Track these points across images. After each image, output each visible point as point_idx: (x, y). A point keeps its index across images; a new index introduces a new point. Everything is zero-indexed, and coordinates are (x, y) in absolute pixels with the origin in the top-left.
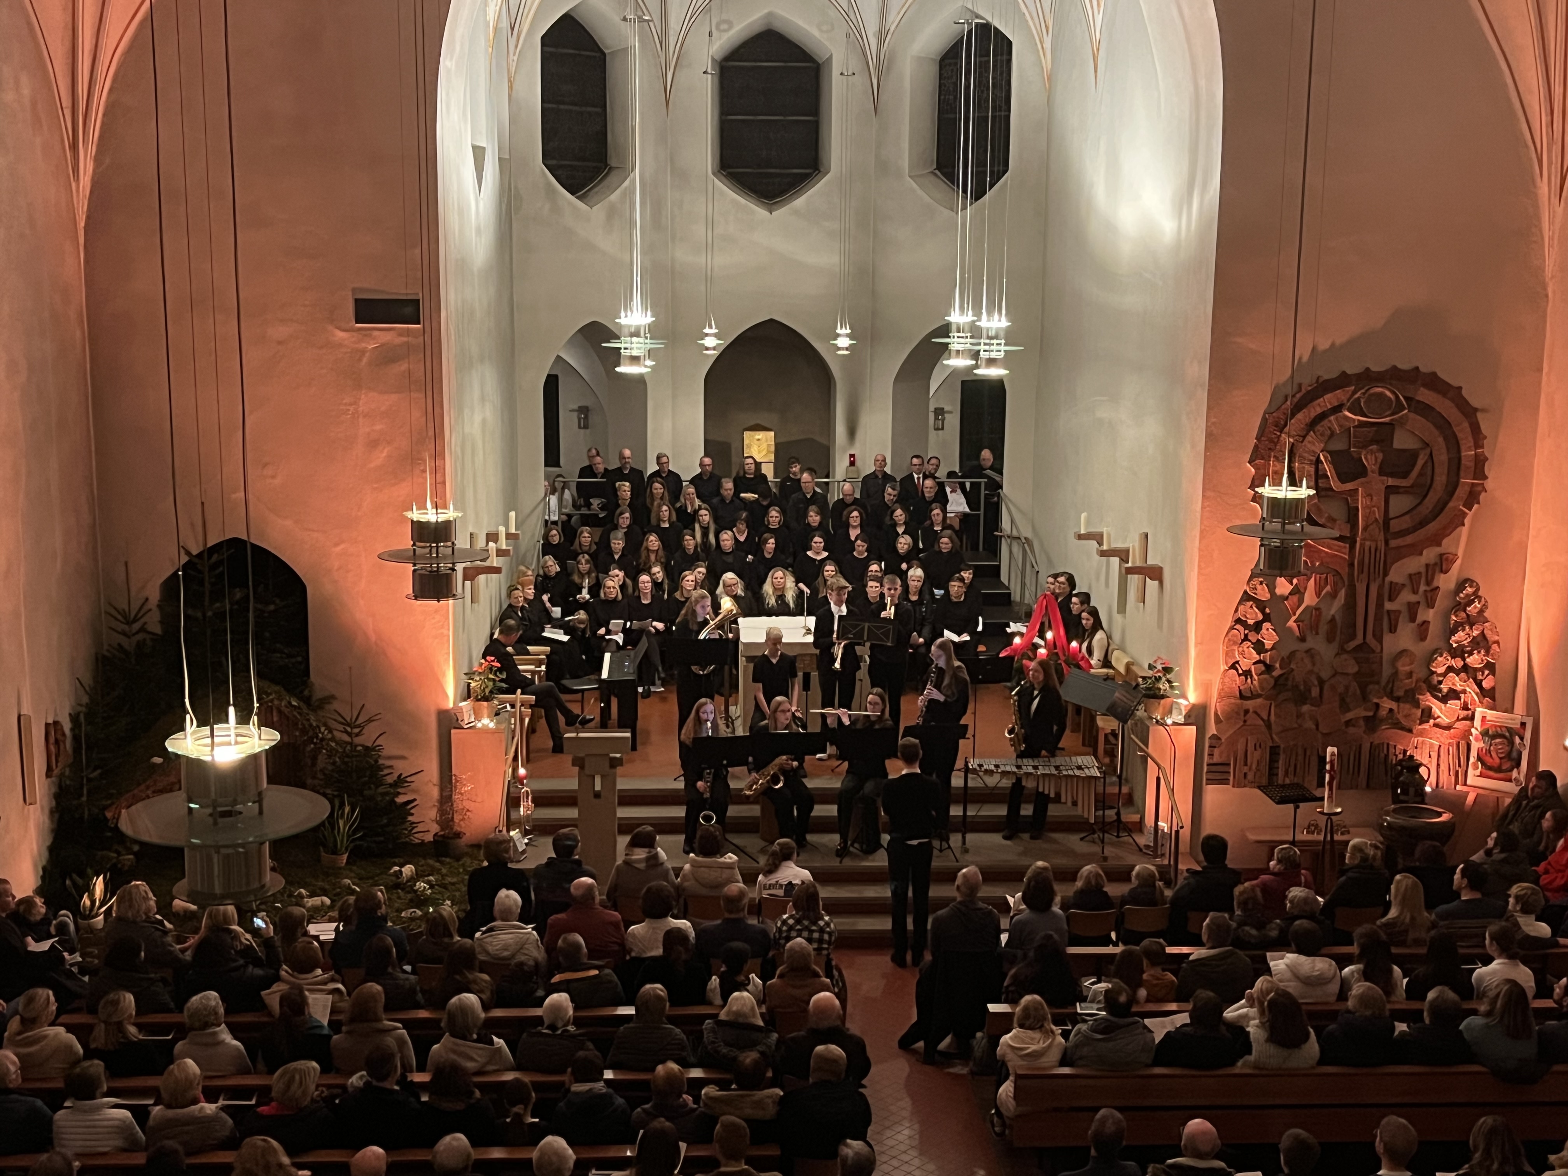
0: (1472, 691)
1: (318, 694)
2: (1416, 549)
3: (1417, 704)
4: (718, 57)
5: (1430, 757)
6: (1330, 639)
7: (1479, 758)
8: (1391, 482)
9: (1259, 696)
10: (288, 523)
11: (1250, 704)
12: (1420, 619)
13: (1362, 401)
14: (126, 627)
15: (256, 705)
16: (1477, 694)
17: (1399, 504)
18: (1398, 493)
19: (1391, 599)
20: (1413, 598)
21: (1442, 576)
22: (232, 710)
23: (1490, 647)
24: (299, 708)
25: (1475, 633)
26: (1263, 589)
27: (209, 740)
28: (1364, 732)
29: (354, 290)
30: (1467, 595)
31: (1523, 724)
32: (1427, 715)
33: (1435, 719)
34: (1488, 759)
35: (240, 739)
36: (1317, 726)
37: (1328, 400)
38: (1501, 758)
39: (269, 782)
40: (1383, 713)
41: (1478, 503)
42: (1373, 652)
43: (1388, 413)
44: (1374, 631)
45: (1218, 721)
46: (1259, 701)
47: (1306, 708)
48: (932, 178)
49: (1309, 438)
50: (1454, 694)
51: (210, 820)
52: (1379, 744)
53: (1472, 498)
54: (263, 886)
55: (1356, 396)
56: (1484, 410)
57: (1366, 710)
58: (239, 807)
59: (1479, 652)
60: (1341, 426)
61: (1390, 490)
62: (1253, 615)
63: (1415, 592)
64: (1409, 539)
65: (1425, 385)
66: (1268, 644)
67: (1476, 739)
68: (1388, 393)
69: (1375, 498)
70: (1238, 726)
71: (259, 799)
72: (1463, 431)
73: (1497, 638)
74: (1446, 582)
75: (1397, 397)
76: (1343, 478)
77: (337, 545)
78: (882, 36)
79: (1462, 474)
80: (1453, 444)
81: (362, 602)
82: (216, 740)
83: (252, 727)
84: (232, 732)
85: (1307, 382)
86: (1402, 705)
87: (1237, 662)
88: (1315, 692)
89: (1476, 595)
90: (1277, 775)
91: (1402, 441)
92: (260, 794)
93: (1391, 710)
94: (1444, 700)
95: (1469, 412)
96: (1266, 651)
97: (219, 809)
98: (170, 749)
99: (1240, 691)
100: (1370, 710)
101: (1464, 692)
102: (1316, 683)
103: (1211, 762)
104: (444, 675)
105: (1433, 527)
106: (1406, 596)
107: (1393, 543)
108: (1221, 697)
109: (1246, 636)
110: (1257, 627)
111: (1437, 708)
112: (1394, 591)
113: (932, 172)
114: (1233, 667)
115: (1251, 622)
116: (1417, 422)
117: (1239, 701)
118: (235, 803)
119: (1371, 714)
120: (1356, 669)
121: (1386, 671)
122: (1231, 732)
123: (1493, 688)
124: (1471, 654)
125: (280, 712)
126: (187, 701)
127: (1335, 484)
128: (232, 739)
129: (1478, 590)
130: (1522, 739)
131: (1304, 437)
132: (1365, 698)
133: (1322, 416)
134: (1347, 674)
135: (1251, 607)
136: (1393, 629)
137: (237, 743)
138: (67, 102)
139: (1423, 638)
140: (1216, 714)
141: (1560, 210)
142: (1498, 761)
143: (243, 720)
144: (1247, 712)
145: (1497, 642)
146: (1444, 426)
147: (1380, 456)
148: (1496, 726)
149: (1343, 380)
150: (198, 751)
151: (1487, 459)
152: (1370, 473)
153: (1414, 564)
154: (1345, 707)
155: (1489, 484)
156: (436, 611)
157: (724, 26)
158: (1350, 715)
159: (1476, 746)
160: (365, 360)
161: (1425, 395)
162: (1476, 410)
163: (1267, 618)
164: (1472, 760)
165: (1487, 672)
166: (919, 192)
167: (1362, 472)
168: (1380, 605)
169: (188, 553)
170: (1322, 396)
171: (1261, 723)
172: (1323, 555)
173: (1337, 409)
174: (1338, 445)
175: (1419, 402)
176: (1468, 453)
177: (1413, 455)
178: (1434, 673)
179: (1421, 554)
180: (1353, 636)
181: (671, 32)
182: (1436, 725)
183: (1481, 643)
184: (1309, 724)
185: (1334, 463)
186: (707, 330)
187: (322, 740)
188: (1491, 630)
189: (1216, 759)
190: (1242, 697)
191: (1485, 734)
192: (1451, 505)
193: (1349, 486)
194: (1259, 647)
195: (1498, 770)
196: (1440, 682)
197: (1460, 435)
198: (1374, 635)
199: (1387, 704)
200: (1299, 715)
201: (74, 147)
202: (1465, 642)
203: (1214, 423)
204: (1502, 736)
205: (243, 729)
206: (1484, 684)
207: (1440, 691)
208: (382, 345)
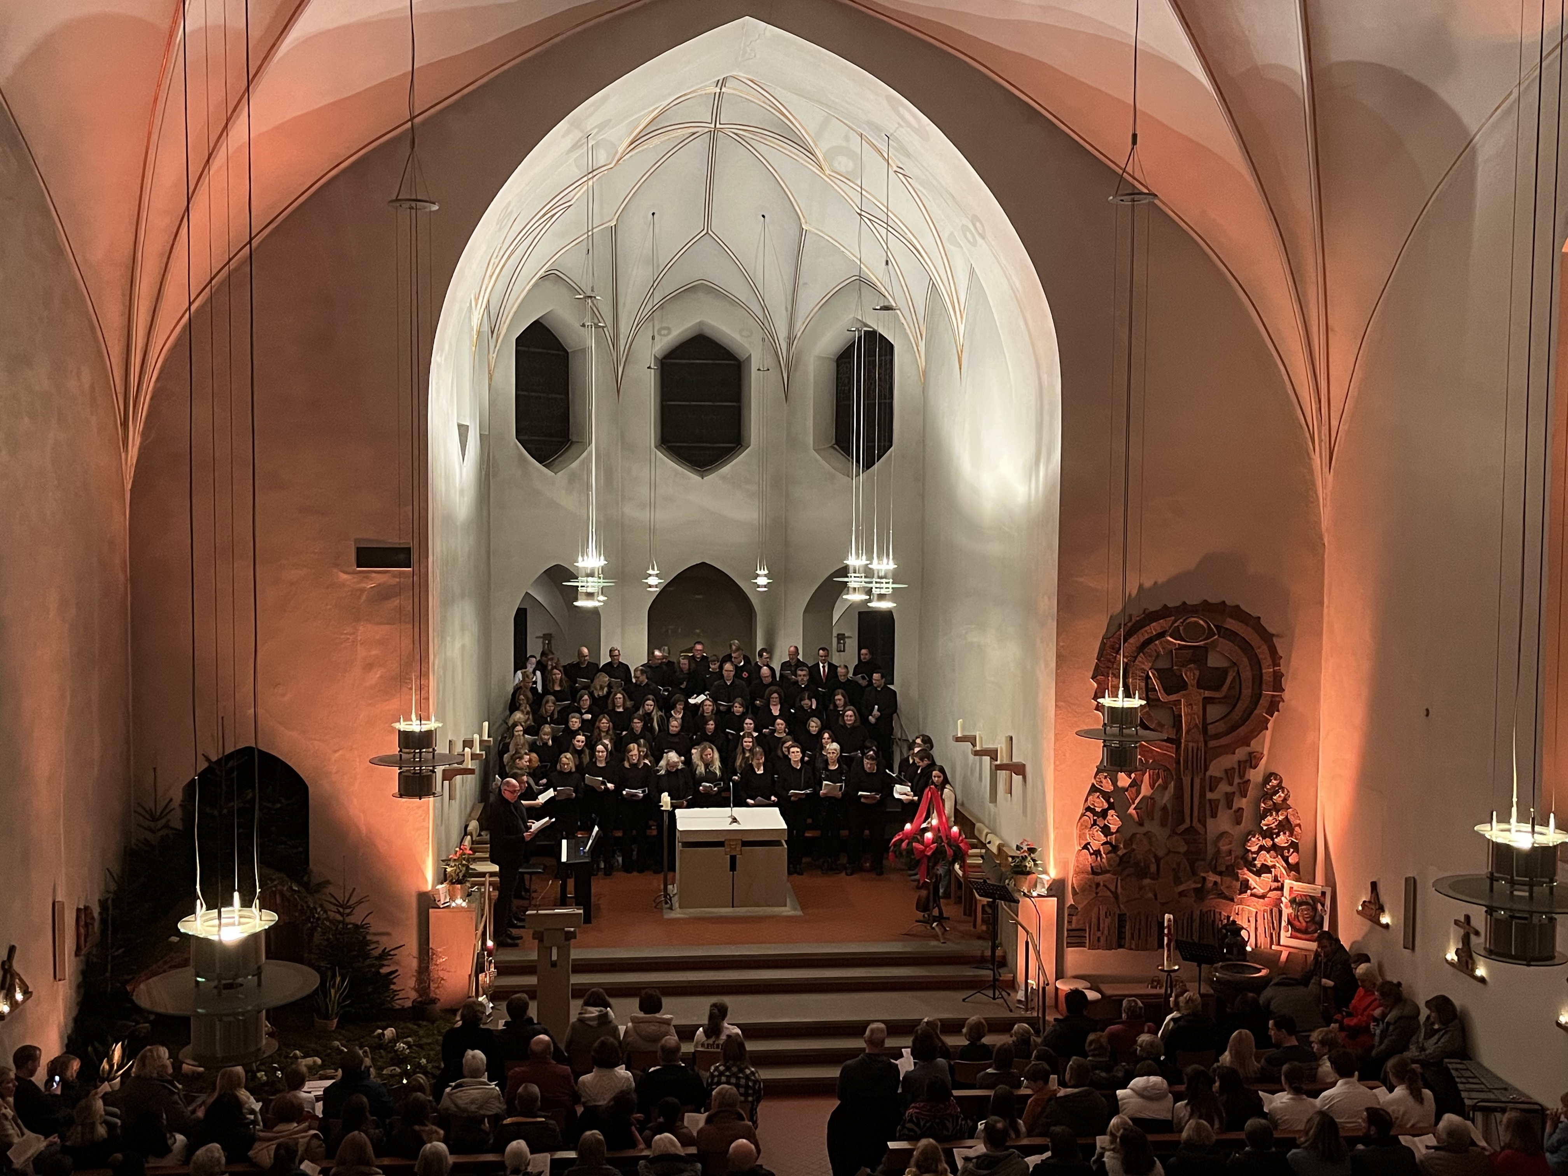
0: (1280, 865)
1: (315, 880)
2: (1230, 749)
3: (1237, 879)
4: (659, 356)
5: (1249, 921)
6: (1163, 823)
7: (1289, 923)
8: (1207, 694)
9: (1108, 872)
10: (295, 734)
11: (1100, 879)
12: (1235, 806)
13: (1181, 628)
14: (152, 824)
15: (258, 890)
16: (1284, 868)
17: (1214, 712)
18: (1213, 703)
19: (1211, 790)
20: (1229, 789)
21: (1252, 770)
22: (236, 895)
23: (1293, 830)
24: (299, 891)
25: (1281, 818)
26: (1108, 782)
27: (216, 922)
28: (1195, 901)
29: (356, 540)
30: (1273, 787)
31: (1324, 894)
32: (1245, 886)
33: (1251, 890)
34: (1296, 923)
35: (243, 920)
36: (1156, 896)
37: (1154, 628)
38: (1307, 922)
39: (267, 958)
40: (1210, 885)
41: (1278, 711)
42: (1199, 834)
43: (1203, 637)
44: (1199, 816)
45: (1075, 893)
46: (1108, 875)
47: (1146, 881)
48: (832, 451)
49: (1139, 659)
50: (1266, 869)
51: (215, 991)
52: (1207, 912)
53: (1273, 707)
54: (259, 1049)
55: (1176, 625)
56: (1277, 636)
57: (1195, 882)
58: (240, 980)
59: (1285, 833)
60: (1163, 648)
61: (1207, 701)
62: (1100, 804)
63: (1231, 784)
64: (1223, 741)
65: (1231, 617)
66: (1113, 828)
67: (1286, 907)
68: (1201, 622)
69: (1194, 707)
70: (1092, 897)
71: (258, 973)
72: (1262, 651)
73: (1298, 822)
74: (1255, 775)
75: (1209, 626)
76: (1168, 691)
77: (335, 752)
78: (790, 340)
79: (1264, 686)
80: (1256, 664)
81: (355, 801)
82: (223, 921)
83: (255, 910)
84: (236, 915)
85: (1136, 613)
86: (1225, 878)
87: (1089, 843)
88: (1153, 868)
89: (1280, 787)
90: (1125, 938)
91: (1214, 661)
92: (259, 968)
93: (1215, 883)
94: (1258, 873)
95: (1267, 638)
96: (1113, 834)
97: (224, 982)
98: (182, 930)
99: (1092, 868)
100: (1199, 883)
101: (1274, 866)
102: (1154, 861)
103: (1070, 928)
104: (424, 862)
105: (1242, 731)
106: (1224, 788)
107: (1212, 744)
108: (1077, 873)
109: (1095, 821)
110: (1104, 814)
111: (1253, 880)
112: (1213, 783)
113: (832, 447)
114: (1085, 847)
115: (1098, 810)
116: (1225, 645)
117: (1091, 876)
118: (236, 976)
119: (1200, 885)
120: (1185, 848)
121: (1211, 850)
122: (1085, 903)
123: (1298, 863)
124: (1278, 835)
125: (282, 895)
126: (198, 887)
127: (1162, 696)
128: (237, 919)
129: (1281, 782)
130: (1323, 905)
131: (1136, 657)
132: (1194, 873)
133: (1149, 641)
134: (1179, 853)
135: (1098, 797)
136: (1214, 815)
137: (240, 924)
138: (120, 388)
139: (1239, 823)
140: (1073, 888)
141: (1330, 478)
142: (1304, 924)
143: (247, 903)
144: (1098, 885)
145: (1299, 825)
146: (1246, 647)
147: (1197, 673)
148: (1301, 895)
149: (1165, 612)
150: (206, 931)
151: (1283, 675)
152: (1190, 687)
153: (1228, 761)
154: (1178, 881)
155: (1286, 695)
156: (419, 807)
157: (663, 332)
158: (1181, 888)
159: (1287, 911)
160: (364, 597)
161: (1231, 624)
162: (1273, 635)
163: (1111, 806)
164: (1283, 924)
165: (1292, 850)
166: (823, 462)
167: (1183, 686)
168: (1203, 795)
169: (208, 759)
170: (1149, 625)
171: (1109, 894)
172: (1155, 753)
173: (1162, 635)
174: (1163, 664)
175: (1226, 629)
176: (1268, 671)
177: (1224, 672)
178: (1250, 851)
179: (1234, 753)
180: (1183, 821)
181: (621, 336)
182: (1252, 895)
183: (1286, 826)
184: (1150, 895)
185: (1160, 678)
186: (650, 572)
187: (318, 919)
188: (1293, 815)
189: (1074, 926)
190: (1094, 872)
191: (1293, 901)
192: (1256, 712)
193: (1174, 697)
194: (1106, 830)
195: (1305, 932)
196: (1255, 859)
197: (1260, 656)
198: (1199, 821)
199: (1212, 878)
200: (1141, 888)
201: (125, 424)
202: (1273, 826)
203: (1062, 647)
204: (1307, 903)
205: (246, 911)
206: (1290, 860)
207: (1255, 866)
208: (379, 585)
